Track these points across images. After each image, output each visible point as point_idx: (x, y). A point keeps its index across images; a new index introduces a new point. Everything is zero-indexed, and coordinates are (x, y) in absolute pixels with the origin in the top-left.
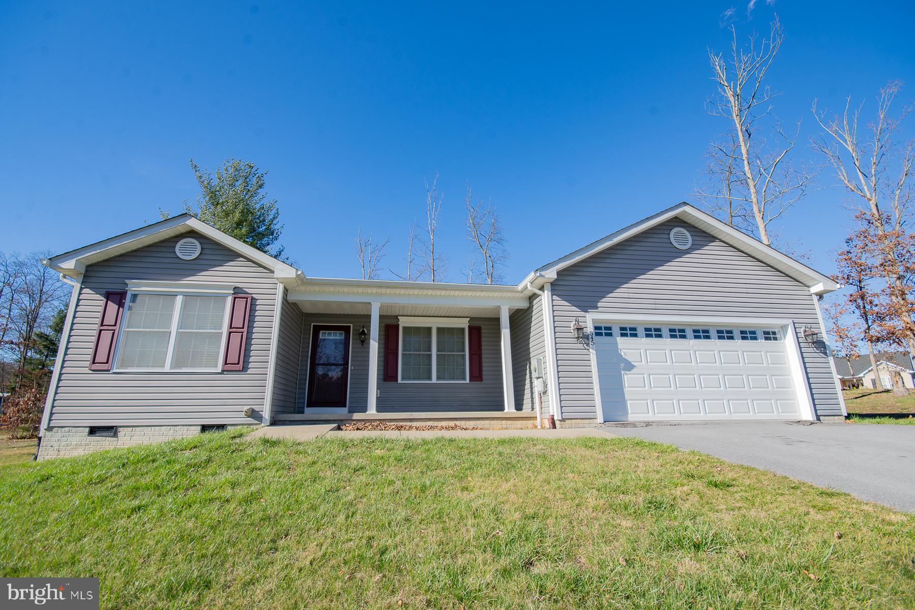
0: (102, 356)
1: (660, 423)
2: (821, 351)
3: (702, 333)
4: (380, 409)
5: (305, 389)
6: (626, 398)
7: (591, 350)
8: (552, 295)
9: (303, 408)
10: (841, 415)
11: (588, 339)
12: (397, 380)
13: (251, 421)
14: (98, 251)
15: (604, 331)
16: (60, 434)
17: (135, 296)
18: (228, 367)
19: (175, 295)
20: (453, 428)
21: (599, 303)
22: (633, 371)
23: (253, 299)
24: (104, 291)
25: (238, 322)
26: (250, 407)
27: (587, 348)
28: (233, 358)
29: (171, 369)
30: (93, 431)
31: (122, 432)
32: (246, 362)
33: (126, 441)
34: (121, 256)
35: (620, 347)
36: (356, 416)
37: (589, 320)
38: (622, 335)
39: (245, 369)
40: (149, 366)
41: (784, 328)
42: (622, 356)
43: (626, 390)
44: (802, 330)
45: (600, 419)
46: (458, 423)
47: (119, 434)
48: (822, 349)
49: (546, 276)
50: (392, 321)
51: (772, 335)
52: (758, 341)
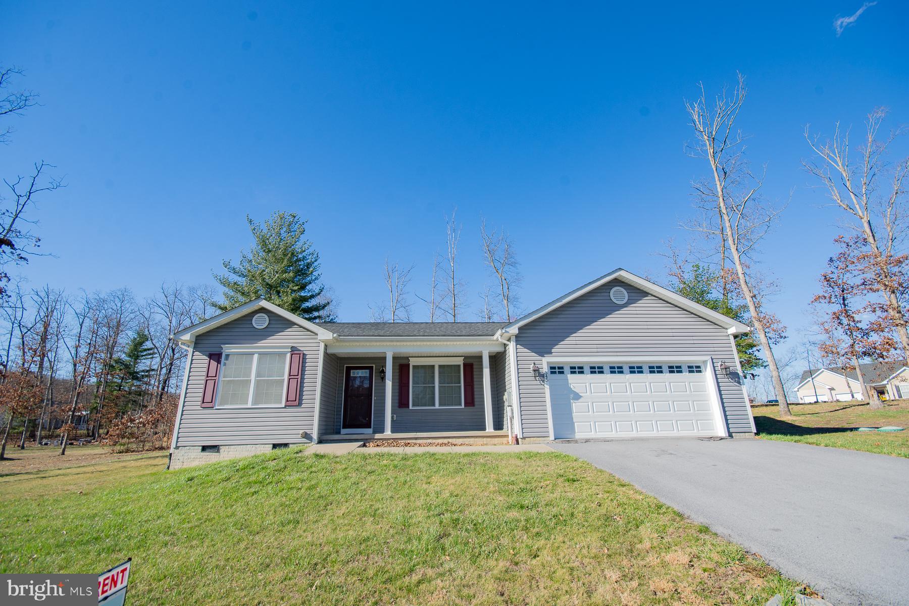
0: (208, 399)
1: (596, 440)
2: (736, 380)
3: (636, 369)
4: (393, 431)
5: (341, 415)
6: (574, 420)
7: (545, 385)
8: (516, 345)
9: (340, 429)
10: (751, 432)
11: (543, 377)
12: (408, 407)
13: (304, 440)
14: (204, 327)
15: (557, 370)
16: (183, 452)
17: (227, 356)
18: (289, 403)
19: (253, 354)
20: (446, 445)
21: (553, 350)
22: (580, 400)
23: (304, 354)
24: (208, 353)
25: (294, 372)
26: (303, 431)
27: (543, 384)
28: (292, 397)
29: (252, 405)
30: (204, 448)
31: (222, 449)
32: (301, 399)
33: (226, 456)
34: (218, 328)
35: (570, 381)
36: (377, 436)
37: (544, 363)
38: (572, 373)
39: (300, 404)
40: (238, 404)
41: (705, 362)
42: (571, 389)
43: (574, 414)
44: (719, 364)
45: (552, 437)
46: (450, 440)
47: (221, 451)
48: (737, 379)
49: (510, 332)
50: (404, 362)
51: (695, 369)
52: (684, 374)
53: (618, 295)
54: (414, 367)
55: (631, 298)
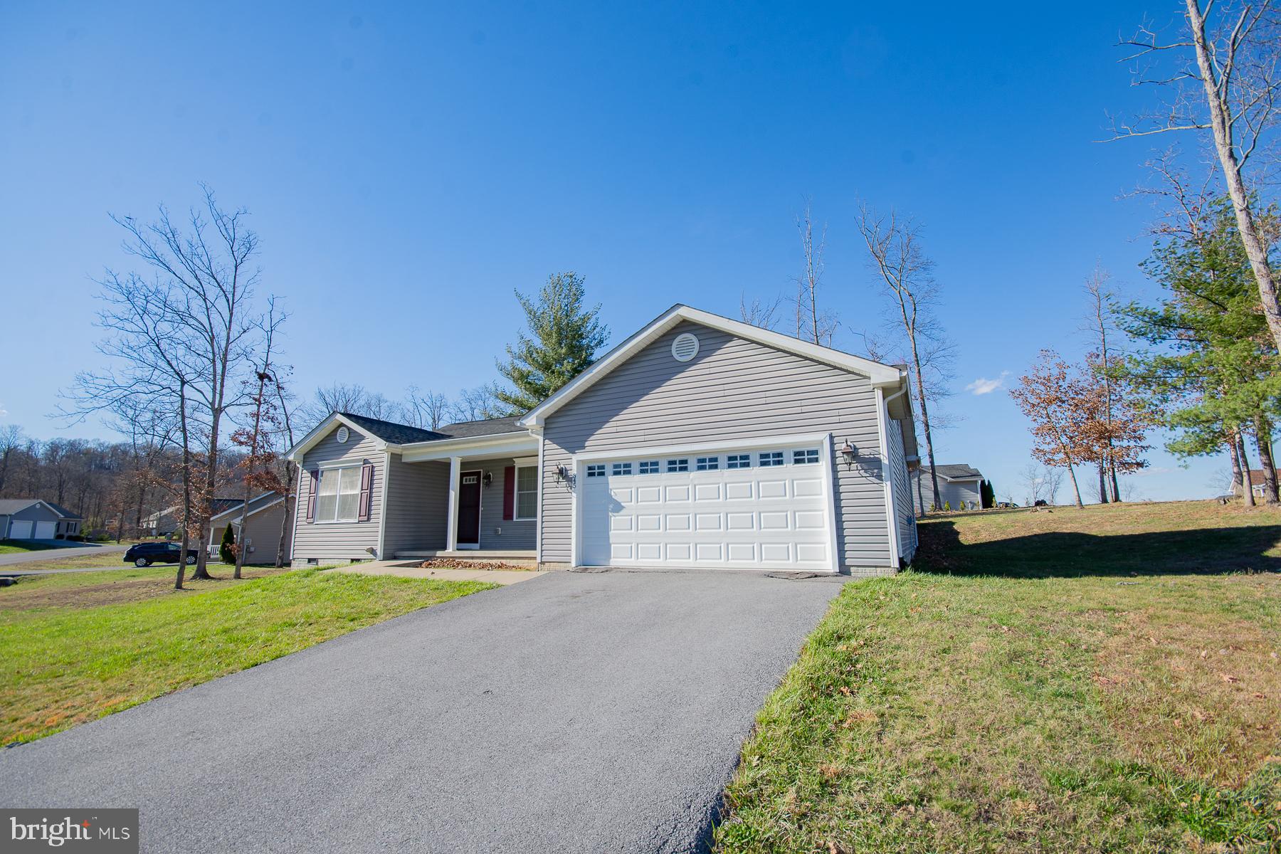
0: (310, 514)
3: (708, 463)
4: (455, 548)
6: (611, 541)
7: (572, 493)
8: (544, 440)
10: (889, 567)
11: (574, 481)
12: (512, 519)
13: (371, 556)
15: (595, 471)
16: (297, 563)
17: (322, 472)
18: (361, 518)
19: (338, 469)
20: (499, 567)
21: (587, 443)
22: (621, 513)
23: (373, 467)
24: (310, 471)
25: (365, 487)
26: (372, 546)
27: (569, 490)
28: (363, 512)
29: (337, 520)
30: (310, 561)
32: (369, 515)
34: (316, 445)
35: (611, 486)
36: (439, 553)
37: (574, 462)
38: (616, 473)
39: (369, 519)
40: (328, 519)
41: (820, 443)
42: (611, 496)
43: (612, 533)
44: (841, 446)
45: (574, 563)
46: (504, 561)
47: (319, 563)
48: (876, 471)
50: (508, 464)
51: (804, 456)
52: (785, 465)
53: (685, 346)
54: (520, 469)
55: (703, 348)
